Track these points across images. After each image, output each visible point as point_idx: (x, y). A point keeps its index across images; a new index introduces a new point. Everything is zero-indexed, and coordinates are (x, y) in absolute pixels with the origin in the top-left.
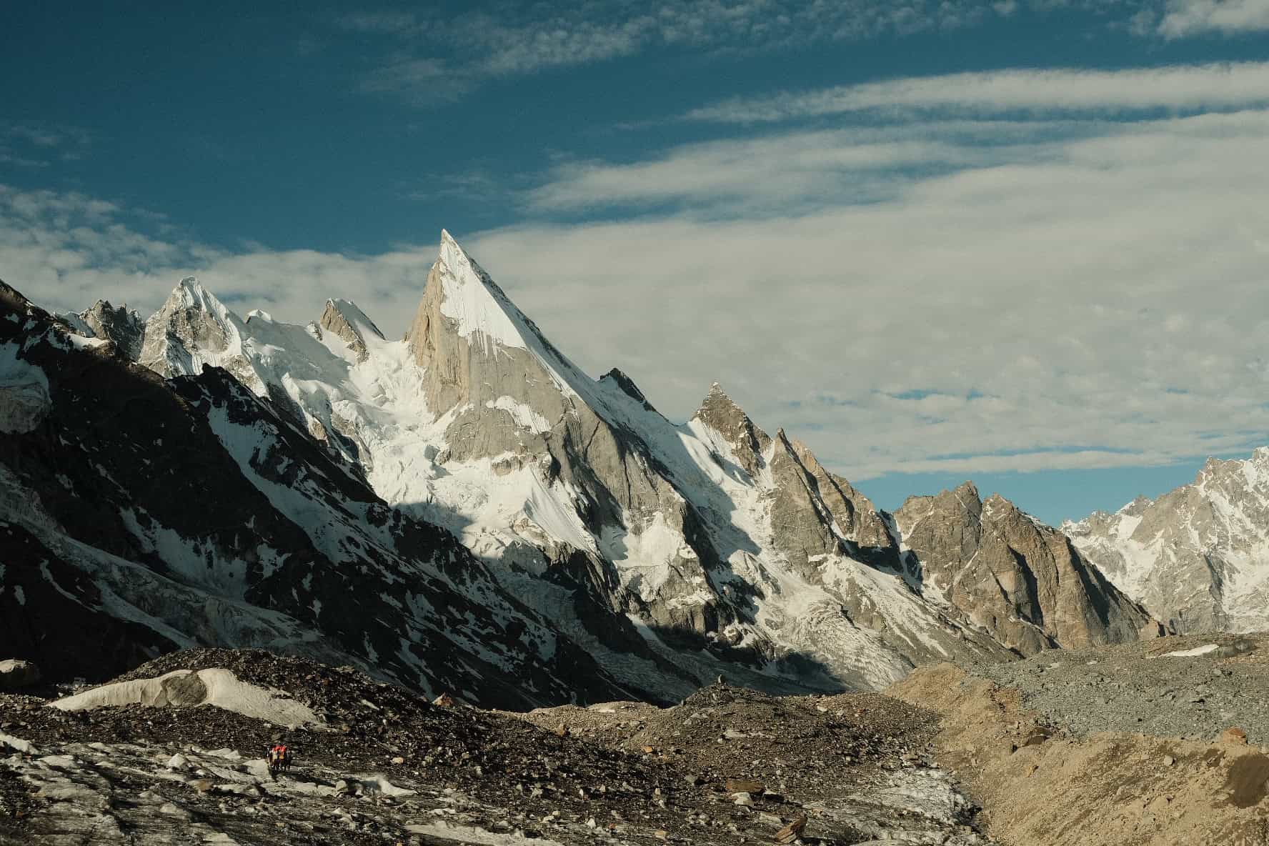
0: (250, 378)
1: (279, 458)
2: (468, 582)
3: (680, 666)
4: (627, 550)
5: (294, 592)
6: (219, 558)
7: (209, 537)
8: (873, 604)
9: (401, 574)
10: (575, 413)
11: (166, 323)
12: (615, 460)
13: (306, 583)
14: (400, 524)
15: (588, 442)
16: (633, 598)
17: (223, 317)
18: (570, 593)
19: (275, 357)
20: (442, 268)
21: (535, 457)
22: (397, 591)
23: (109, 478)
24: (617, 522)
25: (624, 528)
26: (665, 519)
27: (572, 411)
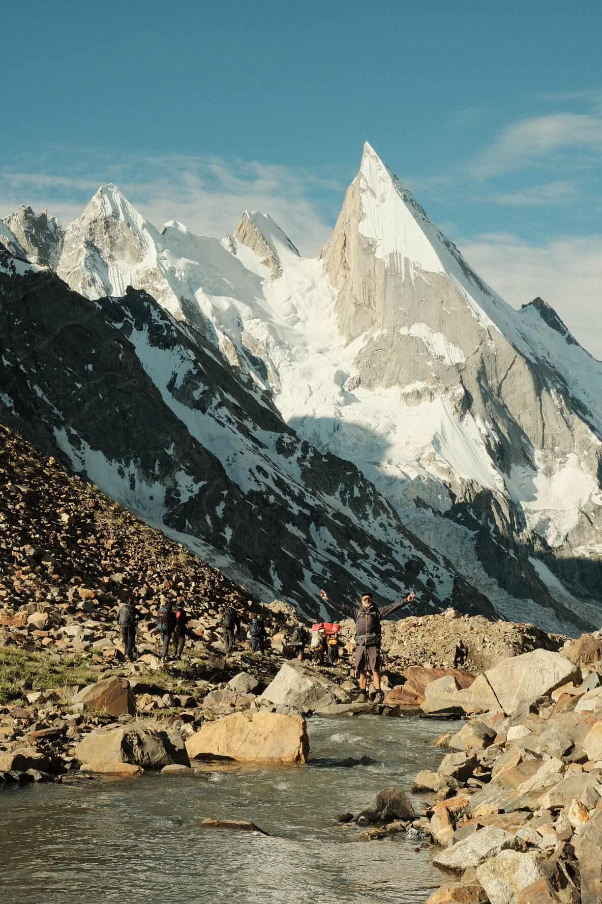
0: (164, 292)
1: (196, 384)
2: (371, 517)
3: (581, 617)
4: (536, 491)
5: (208, 518)
6: (141, 482)
7: (132, 461)
9: (306, 506)
10: (491, 345)
11: (86, 231)
12: (531, 395)
13: (219, 510)
14: (308, 456)
15: (503, 376)
16: (539, 541)
17: (140, 226)
18: (472, 533)
19: (190, 272)
20: (362, 184)
21: (447, 389)
22: (302, 522)
23: (45, 398)
24: (528, 461)
25: (535, 469)
26: (579, 462)
27: (489, 343)
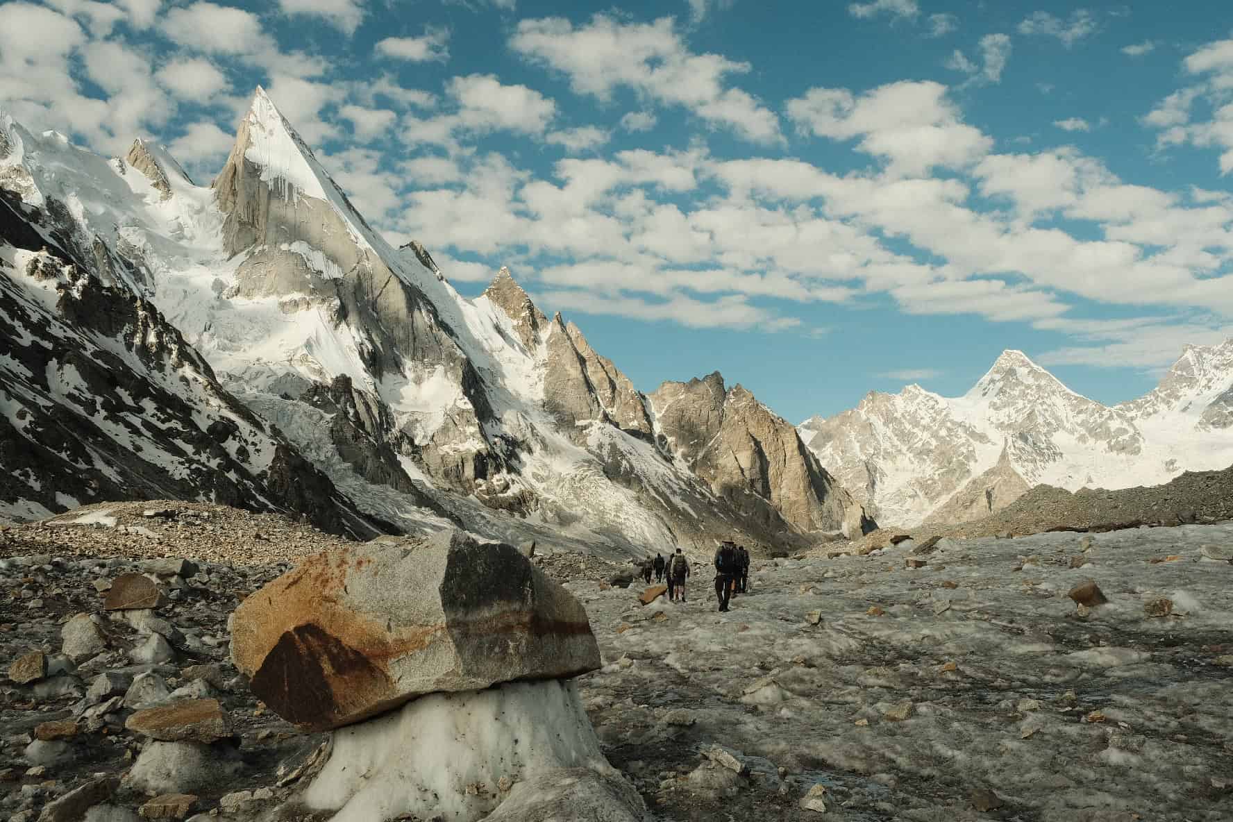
0: (28, 188)
4: (403, 398)
8: (631, 466)
9: (48, 337)
10: (368, 265)
12: (403, 311)
15: (378, 293)
16: (406, 441)
17: (8, 126)
18: (328, 416)
19: (61, 174)
20: (252, 119)
21: (323, 300)
22: (34, 357)
24: (399, 370)
25: (405, 377)
26: (446, 372)
27: (366, 263)
